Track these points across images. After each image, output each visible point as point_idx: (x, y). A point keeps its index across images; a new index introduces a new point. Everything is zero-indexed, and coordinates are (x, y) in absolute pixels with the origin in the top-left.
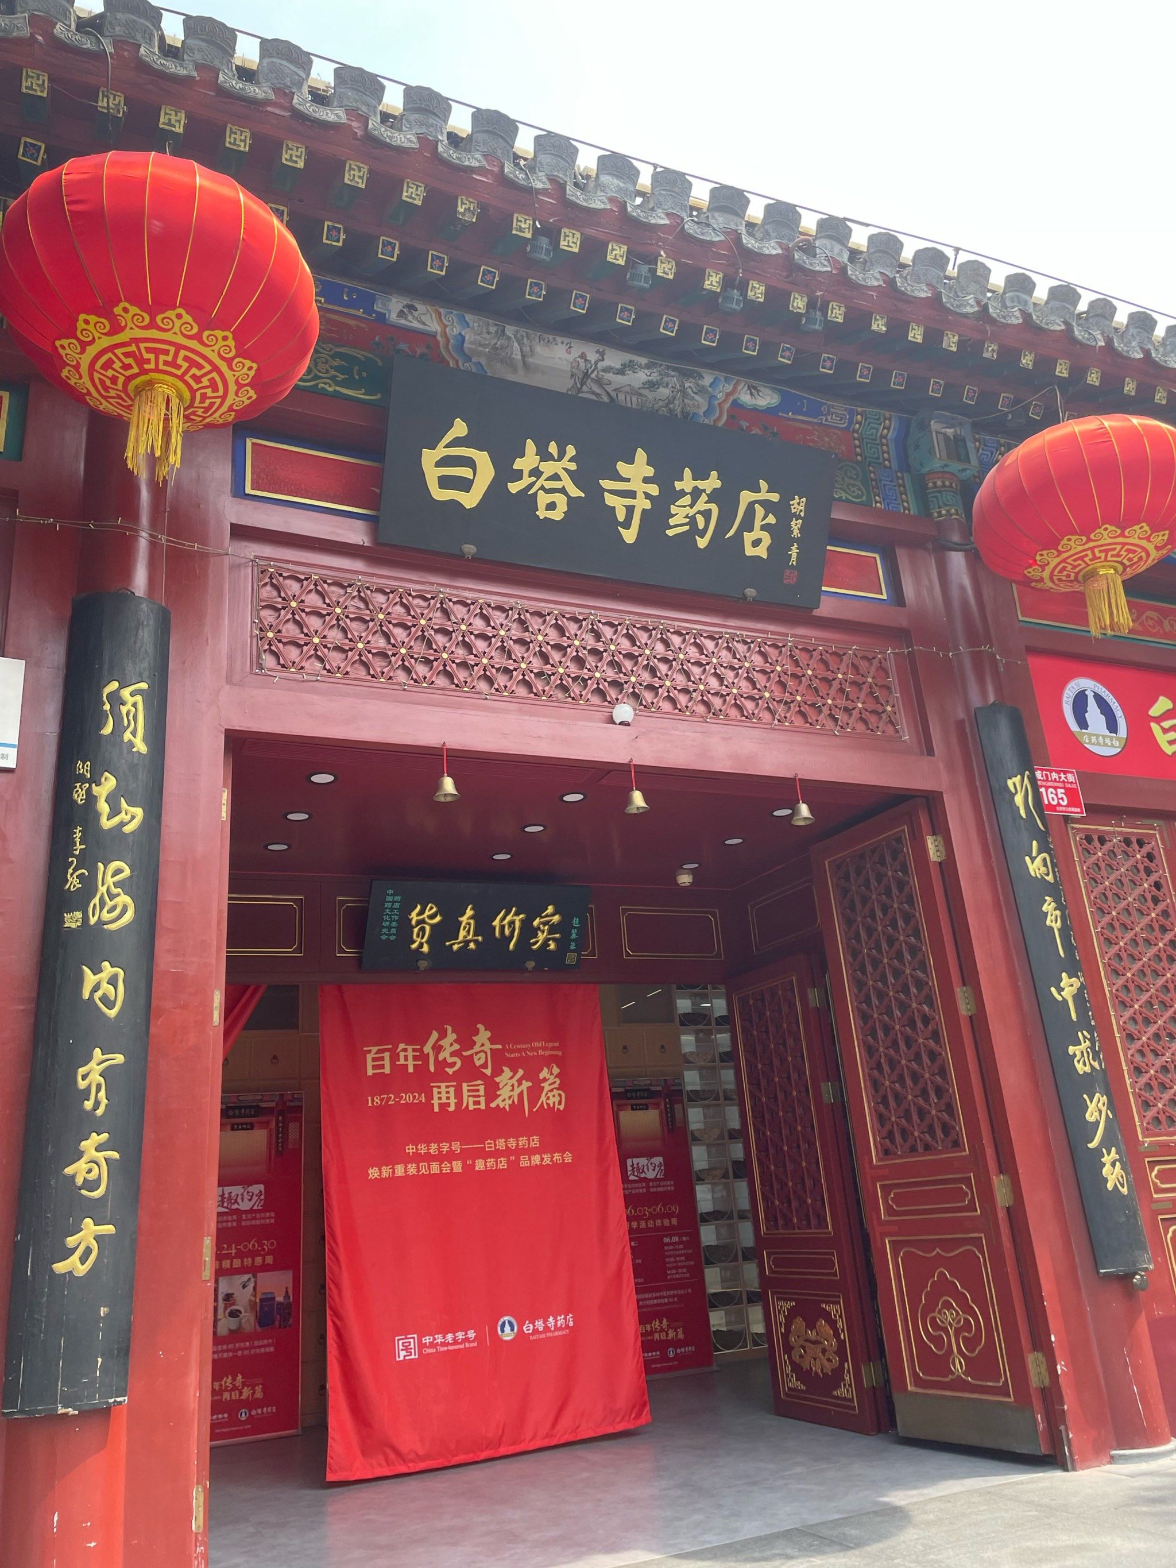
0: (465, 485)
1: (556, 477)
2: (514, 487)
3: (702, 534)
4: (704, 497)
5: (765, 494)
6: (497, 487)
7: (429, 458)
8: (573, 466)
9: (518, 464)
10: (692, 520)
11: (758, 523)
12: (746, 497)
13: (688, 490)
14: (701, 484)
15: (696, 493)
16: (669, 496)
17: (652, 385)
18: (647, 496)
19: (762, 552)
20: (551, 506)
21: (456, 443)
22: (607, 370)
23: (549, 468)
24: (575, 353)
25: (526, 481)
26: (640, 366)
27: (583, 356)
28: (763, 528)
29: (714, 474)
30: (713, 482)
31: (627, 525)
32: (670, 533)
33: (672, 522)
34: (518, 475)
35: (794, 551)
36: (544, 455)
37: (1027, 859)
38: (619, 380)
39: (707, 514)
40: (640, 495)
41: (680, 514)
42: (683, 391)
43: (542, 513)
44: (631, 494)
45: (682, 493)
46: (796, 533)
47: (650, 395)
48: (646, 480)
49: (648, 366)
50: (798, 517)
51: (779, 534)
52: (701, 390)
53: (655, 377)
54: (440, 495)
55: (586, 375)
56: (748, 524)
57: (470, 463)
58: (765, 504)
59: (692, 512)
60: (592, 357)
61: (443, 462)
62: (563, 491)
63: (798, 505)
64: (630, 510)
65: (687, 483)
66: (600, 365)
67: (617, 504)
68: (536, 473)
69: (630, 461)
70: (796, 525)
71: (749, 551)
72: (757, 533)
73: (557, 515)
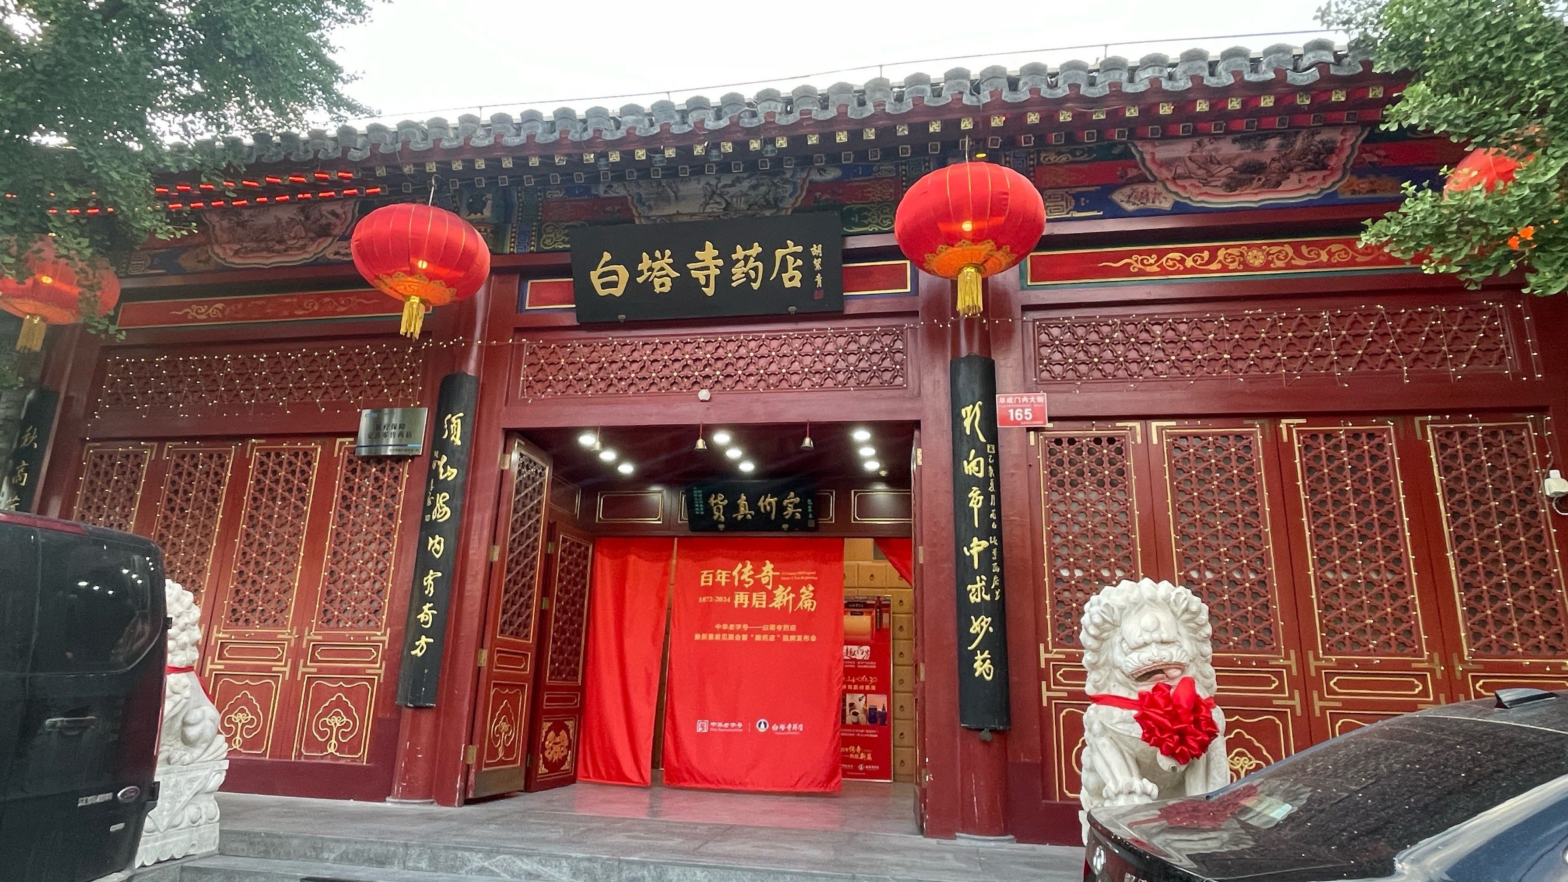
0: (614, 285)
1: (662, 269)
2: (640, 280)
3: (755, 281)
4: (752, 259)
5: (792, 248)
6: (632, 281)
7: (594, 275)
8: (671, 261)
9: (640, 267)
10: (747, 275)
11: (790, 267)
12: (779, 253)
13: (742, 257)
14: (748, 252)
15: (746, 259)
16: (730, 264)
17: (754, 187)
18: (716, 267)
19: (797, 283)
20: (662, 285)
21: (607, 264)
22: (725, 186)
23: (657, 265)
24: (703, 183)
25: (647, 274)
26: (744, 178)
27: (708, 183)
28: (794, 269)
29: (756, 244)
30: (757, 249)
31: (707, 285)
32: (734, 284)
33: (734, 278)
34: (641, 273)
35: (819, 278)
36: (654, 259)
37: (965, 462)
38: (732, 190)
39: (755, 269)
40: (712, 267)
41: (738, 272)
42: (775, 184)
43: (658, 290)
44: (707, 268)
45: (738, 261)
46: (818, 267)
47: (753, 193)
48: (714, 258)
49: (748, 178)
50: (817, 257)
51: (807, 271)
52: (786, 181)
53: (754, 182)
54: (602, 292)
55: (714, 192)
56: (784, 268)
57: (615, 273)
58: (795, 255)
59: (745, 270)
60: (713, 182)
61: (602, 276)
62: (667, 275)
63: (816, 250)
64: (707, 277)
65: (740, 253)
66: (720, 185)
67: (700, 276)
68: (651, 269)
69: (703, 249)
70: (817, 263)
71: (788, 284)
72: (791, 272)
73: (666, 289)
